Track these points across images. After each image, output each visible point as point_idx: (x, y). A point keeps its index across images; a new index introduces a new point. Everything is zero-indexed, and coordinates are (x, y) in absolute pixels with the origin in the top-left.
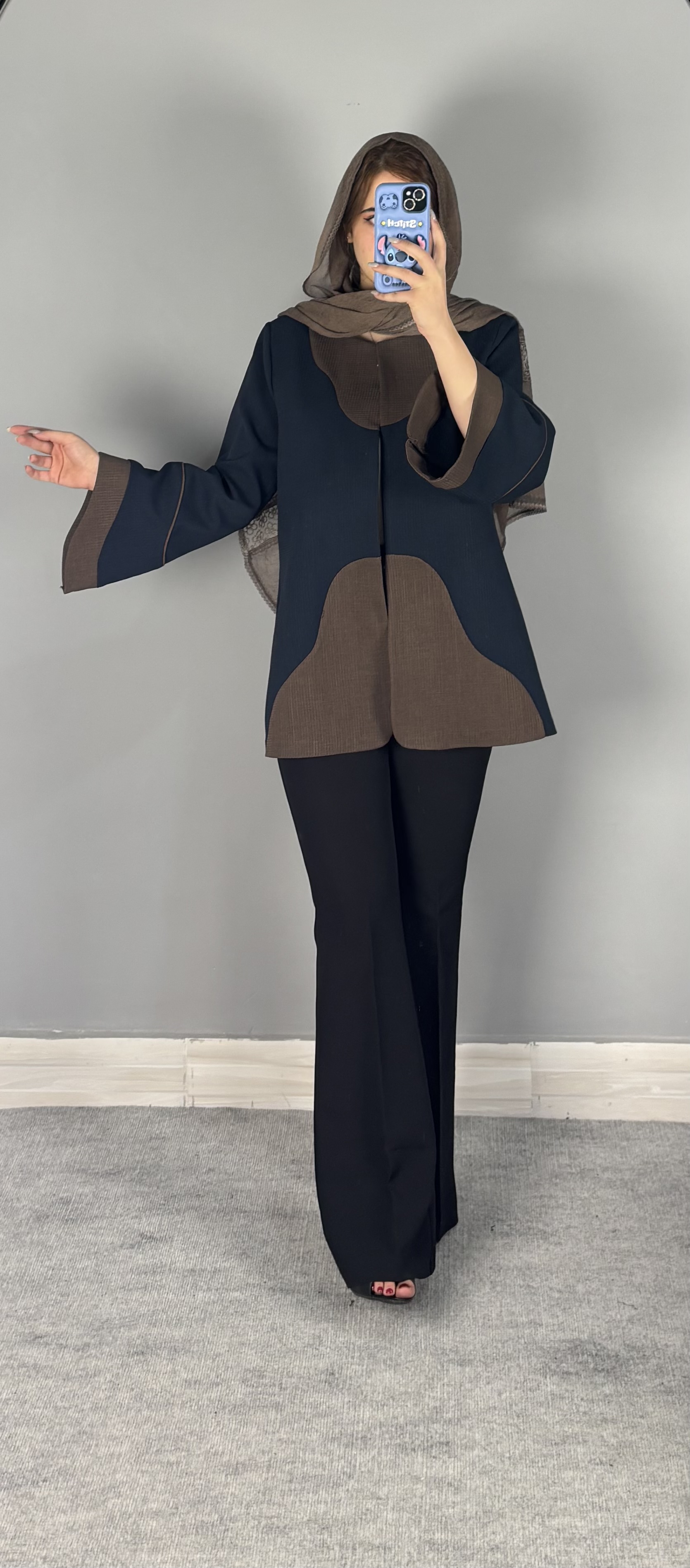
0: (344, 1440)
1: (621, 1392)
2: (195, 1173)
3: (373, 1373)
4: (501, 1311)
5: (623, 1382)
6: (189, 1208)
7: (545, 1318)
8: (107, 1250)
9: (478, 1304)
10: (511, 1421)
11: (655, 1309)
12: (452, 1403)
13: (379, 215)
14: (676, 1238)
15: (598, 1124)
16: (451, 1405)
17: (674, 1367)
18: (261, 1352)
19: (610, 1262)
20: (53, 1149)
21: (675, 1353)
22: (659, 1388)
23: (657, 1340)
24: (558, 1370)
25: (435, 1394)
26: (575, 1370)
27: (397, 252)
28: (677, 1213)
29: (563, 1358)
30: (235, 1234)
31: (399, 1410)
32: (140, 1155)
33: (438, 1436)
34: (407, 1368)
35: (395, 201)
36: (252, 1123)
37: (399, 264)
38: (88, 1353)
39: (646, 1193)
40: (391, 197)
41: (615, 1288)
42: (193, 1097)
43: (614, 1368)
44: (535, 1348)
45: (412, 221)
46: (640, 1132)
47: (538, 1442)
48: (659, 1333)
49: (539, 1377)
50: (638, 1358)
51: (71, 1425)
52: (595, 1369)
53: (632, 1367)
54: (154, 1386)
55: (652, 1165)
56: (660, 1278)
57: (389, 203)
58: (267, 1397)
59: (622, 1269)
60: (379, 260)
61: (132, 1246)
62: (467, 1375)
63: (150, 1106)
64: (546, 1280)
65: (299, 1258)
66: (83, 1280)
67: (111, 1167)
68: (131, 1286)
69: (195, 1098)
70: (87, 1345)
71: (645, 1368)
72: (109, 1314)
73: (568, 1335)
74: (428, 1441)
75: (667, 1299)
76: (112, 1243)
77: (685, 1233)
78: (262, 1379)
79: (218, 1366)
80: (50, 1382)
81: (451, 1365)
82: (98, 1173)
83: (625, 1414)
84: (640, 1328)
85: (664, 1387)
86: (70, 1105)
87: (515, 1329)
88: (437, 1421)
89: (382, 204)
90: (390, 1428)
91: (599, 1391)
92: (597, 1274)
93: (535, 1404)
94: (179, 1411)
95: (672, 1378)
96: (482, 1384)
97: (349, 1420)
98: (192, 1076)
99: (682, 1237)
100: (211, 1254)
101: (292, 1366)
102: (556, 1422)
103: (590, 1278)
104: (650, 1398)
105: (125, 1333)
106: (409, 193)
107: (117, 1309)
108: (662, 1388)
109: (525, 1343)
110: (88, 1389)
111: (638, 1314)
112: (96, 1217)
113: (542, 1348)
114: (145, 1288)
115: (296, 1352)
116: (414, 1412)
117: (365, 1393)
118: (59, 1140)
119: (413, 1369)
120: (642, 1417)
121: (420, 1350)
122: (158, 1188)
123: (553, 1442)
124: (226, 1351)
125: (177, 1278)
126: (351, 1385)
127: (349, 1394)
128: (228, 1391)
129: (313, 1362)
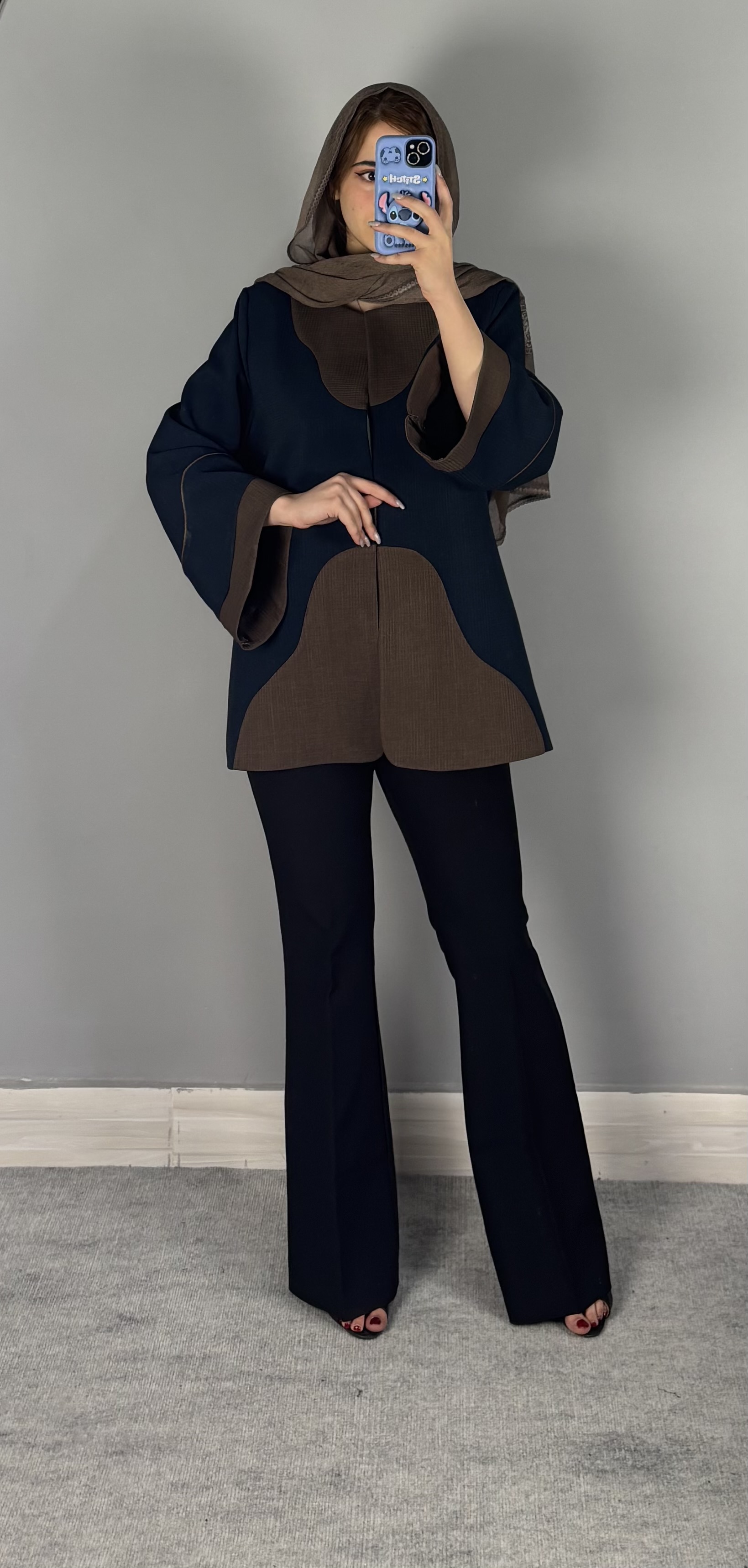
0: (353, 1551)
1: (664, 1492)
2: (181, 1245)
3: (385, 1474)
4: (528, 1402)
5: (665, 1481)
6: (174, 1285)
7: (577, 1409)
8: (80, 1334)
9: (502, 1394)
10: (540, 1527)
11: (700, 1397)
12: (474, 1506)
13: (380, 171)
14: (722, 1316)
15: (633, 1186)
16: (472, 1509)
17: (722, 1462)
18: (258, 1451)
19: (649, 1344)
20: (19, 1216)
21: (722, 1447)
22: (705, 1487)
23: (703, 1432)
24: (593, 1467)
25: (454, 1497)
26: (612, 1468)
27: (400, 209)
28: (722, 1288)
29: (597, 1454)
30: (226, 1314)
31: (414, 1514)
32: (119, 1223)
33: (458, 1544)
34: (422, 1467)
35: (398, 155)
36: (245, 1185)
37: (402, 223)
38: (60, 1454)
39: (687, 1264)
40: (393, 150)
41: (653, 1374)
42: (179, 1155)
43: (655, 1464)
44: (566, 1442)
45: (415, 177)
46: (680, 1195)
47: (571, 1550)
48: (704, 1424)
49: (571, 1476)
50: (681, 1453)
51: (40, 1536)
52: (634, 1467)
53: (675, 1463)
54: (137, 1491)
55: (693, 1233)
56: (704, 1362)
57: (391, 157)
58: (264, 1501)
59: (663, 1352)
60: (380, 218)
61: (110, 1330)
62: (490, 1475)
63: (130, 1166)
64: (579, 1365)
65: (299, 1342)
66: (54, 1368)
67: (86, 1238)
68: (108, 1376)
69: (181, 1157)
70: (59, 1444)
71: (690, 1465)
72: (83, 1408)
73: (603, 1428)
74: (447, 1550)
75: (713, 1386)
76: (87, 1326)
77: (732, 1311)
78: (259, 1481)
79: (208, 1467)
80: (17, 1486)
81: (472, 1463)
82: (70, 1244)
83: (667, 1516)
84: (683, 1419)
85: (711, 1485)
86: (38, 1166)
87: (544, 1421)
88: (457, 1528)
89: (383, 158)
90: (404, 1536)
91: (638, 1491)
92: (635, 1357)
93: (567, 1506)
94: (164, 1520)
95: (720, 1476)
96: (506, 1485)
97: (358, 1527)
98: (179, 1131)
99: (728, 1314)
100: (200, 1338)
101: (292, 1466)
102: (591, 1528)
103: (627, 1362)
104: (695, 1498)
105: (101, 1430)
106: (412, 147)
107: (93, 1402)
108: (709, 1487)
109: (555, 1436)
110: (59, 1494)
111: (681, 1403)
112: (69, 1295)
113: (574, 1443)
114: (125, 1377)
115: (297, 1450)
116: (432, 1518)
117: (375, 1497)
118: (25, 1206)
119: (429, 1468)
120: (686, 1520)
121: (437, 1446)
122: (139, 1260)
123: (588, 1550)
124: (217, 1450)
125: (161, 1365)
126: (359, 1487)
127: (358, 1497)
128: (220, 1495)
129: (316, 1462)
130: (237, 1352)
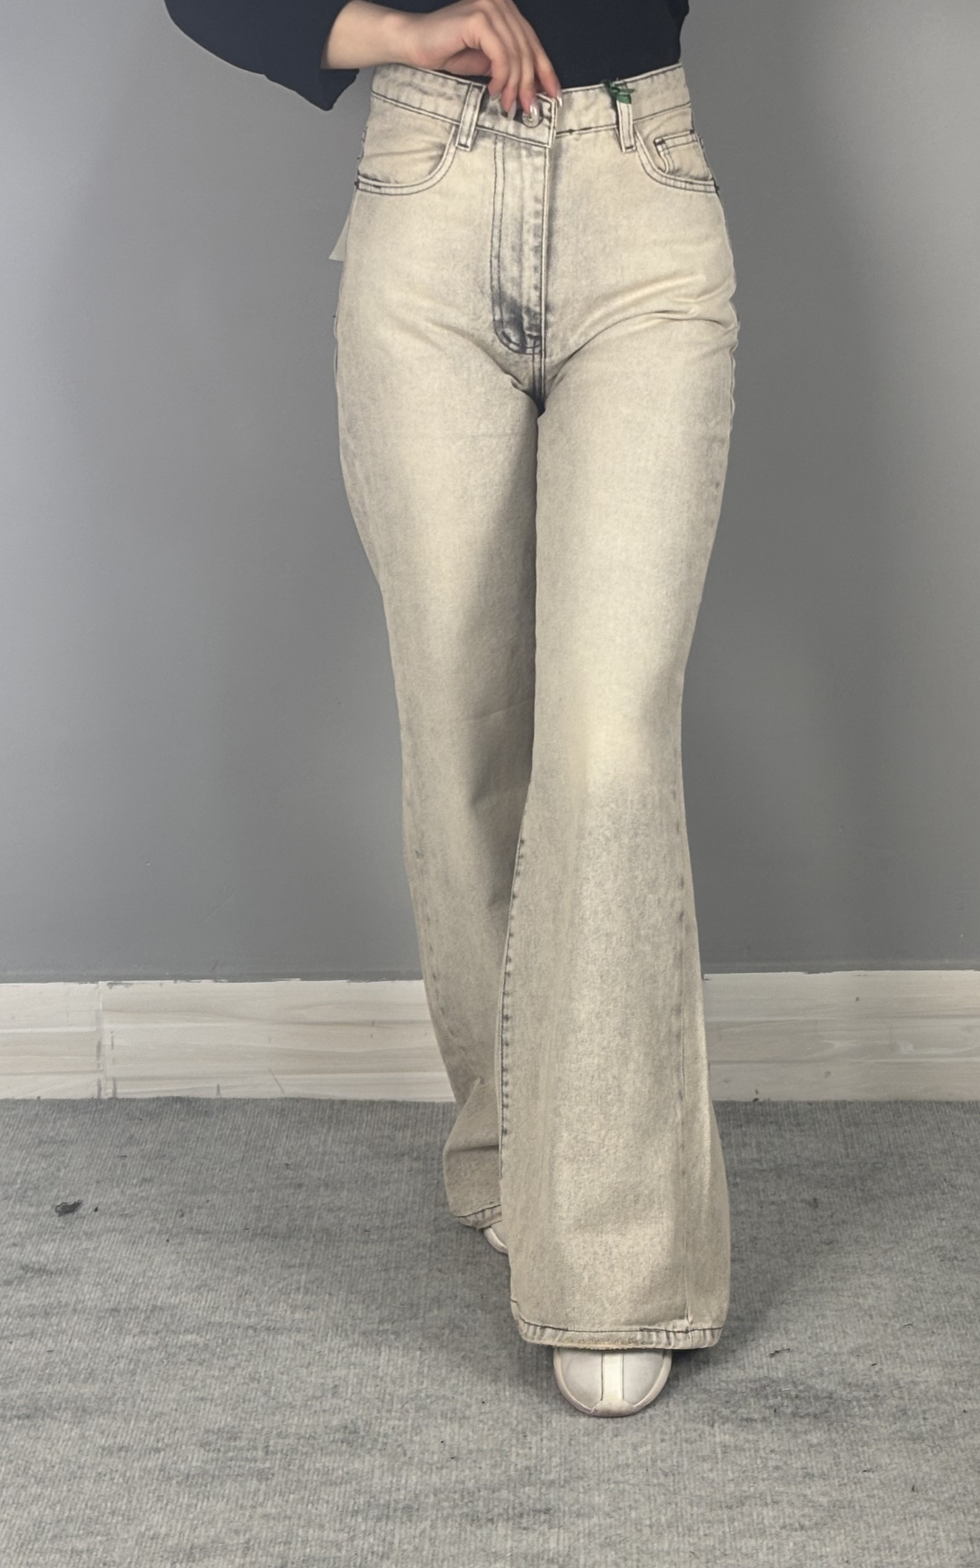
0: (374, 1512)
1: (840, 1440)
2: (118, 1185)
3: (424, 1429)
5: (841, 1429)
10: (655, 1481)
12: (556, 1460)
14: (934, 1249)
15: (807, 1105)
16: (553, 1464)
17: (926, 1408)
18: (233, 1409)
21: (928, 1391)
22: (899, 1434)
23: (898, 1376)
24: (733, 1417)
25: (527, 1451)
26: (762, 1416)
30: (189, 1261)
31: (467, 1472)
32: (22, 1164)
33: (531, 1502)
34: (481, 1421)
36: (217, 1117)
41: (828, 1313)
42: (114, 1085)
43: (826, 1411)
47: (699, 1505)
48: (901, 1367)
49: (701, 1426)
50: (865, 1399)
52: (794, 1415)
53: (856, 1409)
54: (49, 1457)
55: (896, 1158)
56: (905, 1299)
58: (242, 1463)
61: (9, 1283)
62: (581, 1427)
63: (39, 1098)
65: (298, 1289)
69: (119, 1087)
71: (878, 1411)
74: (514, 1508)
77: (948, 1243)
78: (235, 1440)
79: (159, 1429)
83: (843, 1467)
84: (870, 1362)
85: (908, 1433)
88: (530, 1484)
90: (452, 1495)
91: (800, 1441)
93: (694, 1459)
94: (91, 1486)
97: (382, 1487)
99: (946, 1246)
100: (146, 1288)
101: (285, 1424)
102: (729, 1481)
104: (885, 1447)
108: (905, 1434)
114: (32, 1334)
115: (292, 1407)
116: (491, 1473)
117: (409, 1454)
120: (870, 1470)
123: (724, 1504)
124: (172, 1410)
125: (87, 1319)
126: (385, 1444)
127: (382, 1456)
128: (175, 1458)
129: (322, 1419)
130: (203, 1303)
